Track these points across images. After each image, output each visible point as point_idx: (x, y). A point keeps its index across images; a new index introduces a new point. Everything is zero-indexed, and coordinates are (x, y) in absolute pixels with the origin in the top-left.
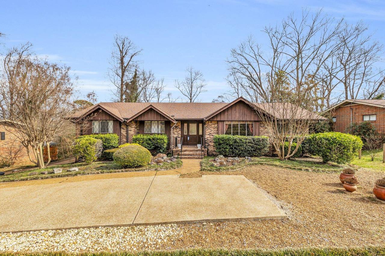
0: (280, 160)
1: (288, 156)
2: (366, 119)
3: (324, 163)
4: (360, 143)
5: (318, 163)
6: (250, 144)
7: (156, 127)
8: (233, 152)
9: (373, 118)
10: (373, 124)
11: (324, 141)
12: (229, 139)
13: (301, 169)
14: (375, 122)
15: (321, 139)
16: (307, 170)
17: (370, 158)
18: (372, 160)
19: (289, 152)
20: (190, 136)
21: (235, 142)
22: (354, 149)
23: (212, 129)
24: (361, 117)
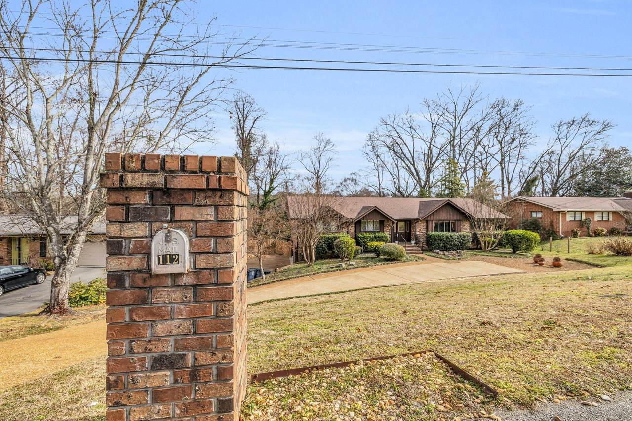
0: (484, 252)
1: (489, 249)
2: (534, 215)
3: (514, 252)
4: (538, 238)
5: (510, 253)
6: (458, 240)
7: (372, 225)
8: (445, 247)
9: (540, 215)
10: (540, 220)
11: (517, 237)
12: (443, 236)
13: (506, 257)
14: (541, 218)
15: (514, 235)
16: (510, 257)
17: (540, 248)
18: (542, 250)
19: (490, 246)
20: (399, 233)
21: (447, 238)
22: (535, 242)
23: (421, 227)
24: (530, 213)
